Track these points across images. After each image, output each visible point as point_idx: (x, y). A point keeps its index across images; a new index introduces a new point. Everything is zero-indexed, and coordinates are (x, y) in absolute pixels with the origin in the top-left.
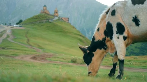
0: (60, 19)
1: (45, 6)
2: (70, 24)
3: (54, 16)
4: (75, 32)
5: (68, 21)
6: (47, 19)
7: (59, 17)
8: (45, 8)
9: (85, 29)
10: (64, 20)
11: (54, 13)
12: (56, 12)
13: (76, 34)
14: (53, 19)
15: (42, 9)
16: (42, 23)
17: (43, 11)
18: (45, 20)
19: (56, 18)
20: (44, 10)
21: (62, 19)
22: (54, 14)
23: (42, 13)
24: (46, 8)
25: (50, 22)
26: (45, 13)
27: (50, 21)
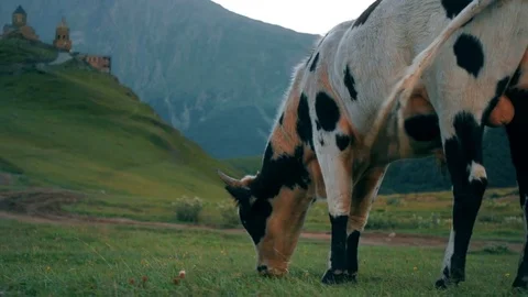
0: (79, 62)
1: (20, 10)
2: (116, 79)
3: (54, 49)
4: (136, 110)
5: (108, 70)
6: (28, 61)
7: (75, 54)
8: (19, 16)
9: (167, 100)
10: (94, 65)
11: (53, 37)
12: (62, 35)
13: (137, 118)
14: (53, 60)
15: (11, 23)
16: (11, 73)
17: (13, 29)
18: (21, 66)
19: (64, 58)
20: (15, 24)
21: (84, 60)
22: (55, 42)
23: (10, 36)
24: (24, 19)
25: (41, 72)
26: (22, 36)
27: (41, 66)
